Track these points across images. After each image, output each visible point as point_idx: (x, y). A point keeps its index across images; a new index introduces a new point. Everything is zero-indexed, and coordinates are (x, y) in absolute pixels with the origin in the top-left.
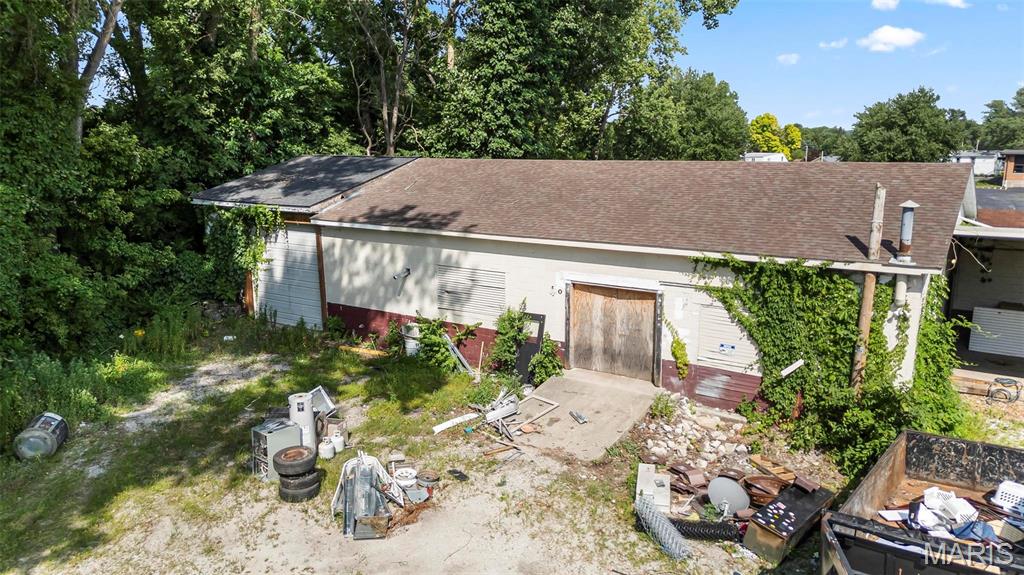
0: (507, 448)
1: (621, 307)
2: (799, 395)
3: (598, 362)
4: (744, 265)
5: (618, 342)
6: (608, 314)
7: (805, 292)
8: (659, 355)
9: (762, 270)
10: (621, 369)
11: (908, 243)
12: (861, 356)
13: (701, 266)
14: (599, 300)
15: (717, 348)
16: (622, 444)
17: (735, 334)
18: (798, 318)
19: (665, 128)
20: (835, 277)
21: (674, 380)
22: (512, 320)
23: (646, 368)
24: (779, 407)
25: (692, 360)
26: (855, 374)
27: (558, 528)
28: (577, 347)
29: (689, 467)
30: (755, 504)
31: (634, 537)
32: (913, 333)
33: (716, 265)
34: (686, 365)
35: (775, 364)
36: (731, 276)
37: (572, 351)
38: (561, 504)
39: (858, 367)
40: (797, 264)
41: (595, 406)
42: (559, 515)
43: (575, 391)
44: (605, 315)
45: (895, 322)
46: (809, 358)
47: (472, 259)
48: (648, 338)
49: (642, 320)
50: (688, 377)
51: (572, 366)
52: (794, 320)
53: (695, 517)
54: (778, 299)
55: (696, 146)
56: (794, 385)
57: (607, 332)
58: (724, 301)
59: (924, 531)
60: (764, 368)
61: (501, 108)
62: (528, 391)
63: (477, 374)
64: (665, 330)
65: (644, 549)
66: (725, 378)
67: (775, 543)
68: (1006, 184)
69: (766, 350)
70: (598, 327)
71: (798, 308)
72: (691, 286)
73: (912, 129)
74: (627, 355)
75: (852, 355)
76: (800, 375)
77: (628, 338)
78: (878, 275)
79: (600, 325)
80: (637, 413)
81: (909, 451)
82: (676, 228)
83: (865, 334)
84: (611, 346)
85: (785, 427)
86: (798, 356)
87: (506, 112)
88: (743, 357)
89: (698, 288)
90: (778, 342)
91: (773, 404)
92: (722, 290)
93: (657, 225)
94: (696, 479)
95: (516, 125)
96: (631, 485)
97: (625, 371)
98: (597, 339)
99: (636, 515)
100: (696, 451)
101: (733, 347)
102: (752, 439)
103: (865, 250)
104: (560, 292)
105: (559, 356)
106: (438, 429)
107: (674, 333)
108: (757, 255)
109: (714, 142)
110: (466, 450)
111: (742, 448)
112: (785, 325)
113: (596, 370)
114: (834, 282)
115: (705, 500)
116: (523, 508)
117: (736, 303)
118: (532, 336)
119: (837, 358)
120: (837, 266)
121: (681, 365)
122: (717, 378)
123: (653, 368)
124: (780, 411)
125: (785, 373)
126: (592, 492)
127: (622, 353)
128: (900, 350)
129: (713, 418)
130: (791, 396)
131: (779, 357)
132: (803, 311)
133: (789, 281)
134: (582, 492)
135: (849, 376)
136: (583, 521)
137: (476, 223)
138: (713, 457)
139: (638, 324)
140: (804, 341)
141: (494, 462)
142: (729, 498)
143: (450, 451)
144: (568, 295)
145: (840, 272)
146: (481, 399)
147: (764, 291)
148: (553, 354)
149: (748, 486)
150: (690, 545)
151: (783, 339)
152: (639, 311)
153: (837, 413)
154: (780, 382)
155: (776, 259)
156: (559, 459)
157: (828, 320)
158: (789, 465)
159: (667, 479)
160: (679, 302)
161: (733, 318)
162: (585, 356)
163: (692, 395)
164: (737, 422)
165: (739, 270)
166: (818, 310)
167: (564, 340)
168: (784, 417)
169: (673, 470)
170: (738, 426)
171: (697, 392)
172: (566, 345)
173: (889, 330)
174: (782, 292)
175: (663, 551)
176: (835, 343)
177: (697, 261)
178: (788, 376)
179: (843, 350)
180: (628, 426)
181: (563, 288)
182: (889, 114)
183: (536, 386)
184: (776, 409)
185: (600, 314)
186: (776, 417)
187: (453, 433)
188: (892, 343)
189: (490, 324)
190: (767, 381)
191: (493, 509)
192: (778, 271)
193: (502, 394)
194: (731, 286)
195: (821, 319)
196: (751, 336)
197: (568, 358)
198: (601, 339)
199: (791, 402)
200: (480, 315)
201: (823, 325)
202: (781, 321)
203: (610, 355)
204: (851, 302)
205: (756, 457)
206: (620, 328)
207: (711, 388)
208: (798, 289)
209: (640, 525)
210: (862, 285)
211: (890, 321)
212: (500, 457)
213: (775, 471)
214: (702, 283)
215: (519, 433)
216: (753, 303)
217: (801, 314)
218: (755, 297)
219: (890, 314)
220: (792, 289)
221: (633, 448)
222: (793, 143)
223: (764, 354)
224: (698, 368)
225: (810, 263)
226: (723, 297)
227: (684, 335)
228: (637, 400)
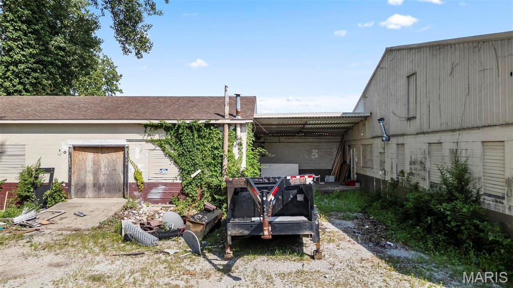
0: (31, 231)
1: (104, 158)
2: (200, 188)
3: (90, 192)
4: (171, 125)
5: (102, 179)
6: (96, 163)
7: (199, 136)
8: (127, 180)
9: (179, 126)
10: (105, 193)
11: (239, 110)
12: (225, 162)
13: (148, 128)
14: (90, 156)
15: (158, 171)
16: (109, 220)
17: (167, 163)
18: (198, 149)
20: (212, 128)
21: (136, 193)
23: (120, 190)
24: (190, 195)
25: (145, 180)
26: (223, 171)
28: (76, 186)
32: (244, 150)
33: (156, 127)
34: (143, 183)
35: (188, 174)
36: (164, 133)
37: (73, 188)
39: (224, 168)
40: (195, 122)
41: (91, 209)
42: (73, 246)
43: (76, 206)
44: (94, 164)
45: (237, 147)
46: (203, 168)
48: (120, 173)
49: (117, 162)
50: (144, 189)
51: (73, 197)
52: (196, 151)
54: (187, 141)
56: (197, 183)
57: (96, 174)
58: (161, 146)
60: (183, 179)
64: (130, 166)
66: (163, 187)
69: (183, 167)
70: (90, 171)
71: (197, 144)
72: (143, 140)
74: (108, 185)
75: (221, 164)
76: (199, 177)
77: (109, 175)
78: (229, 125)
79: (91, 170)
80: (116, 209)
83: (226, 153)
84: (98, 181)
85: (194, 205)
86: (198, 168)
88: (172, 174)
89: (147, 141)
90: (188, 162)
91: (187, 195)
92: (160, 140)
94: (154, 223)
97: (107, 195)
98: (89, 179)
101: (167, 170)
103: (223, 117)
104: (65, 152)
105: (64, 191)
107: (135, 167)
108: (176, 120)
112: (191, 153)
113: (89, 197)
114: (212, 130)
116: (48, 247)
117: (167, 146)
118: (45, 182)
119: (215, 166)
120: (212, 122)
121: (139, 184)
122: (159, 188)
123: (125, 189)
124: (191, 197)
125: (192, 177)
127: (105, 184)
128: (240, 158)
129: (158, 207)
130: (196, 189)
131: (189, 169)
132: (199, 145)
133: (192, 131)
134: (87, 238)
135: (221, 173)
136: (90, 245)
139: (114, 166)
140: (201, 161)
141: (21, 237)
144: (70, 154)
145: (213, 125)
147: (181, 138)
148: (60, 190)
151: (191, 160)
152: (114, 159)
154: (190, 182)
155: (186, 121)
156: (69, 230)
157: (210, 149)
160: (137, 150)
161: (166, 155)
162: (82, 189)
163: (146, 200)
164: (171, 207)
165: (167, 129)
166: (205, 144)
167: (67, 182)
168: (193, 200)
171: (149, 197)
173: (235, 150)
174: (189, 137)
176: (214, 159)
177: (146, 126)
178: (194, 178)
179: (217, 160)
180: (112, 213)
181: (67, 149)
183: (48, 208)
184: (189, 197)
185: (91, 163)
186: (190, 200)
188: (237, 157)
189: (13, 179)
190: (185, 182)
192: (187, 127)
194: (164, 138)
195: (207, 149)
196: (175, 162)
197: (70, 192)
198: (92, 178)
199: (196, 192)
200: (5, 174)
201: (208, 152)
203: (98, 187)
204: (219, 139)
206: (103, 170)
207: (156, 194)
208: (196, 136)
210: (223, 131)
211: (235, 147)
212: (27, 234)
214: (149, 138)
215: (39, 225)
216: (176, 145)
218: (177, 142)
219: (235, 143)
220: (193, 136)
223: (182, 170)
224: (149, 184)
225: (201, 122)
226: (161, 144)
227: (140, 166)
228: (115, 205)
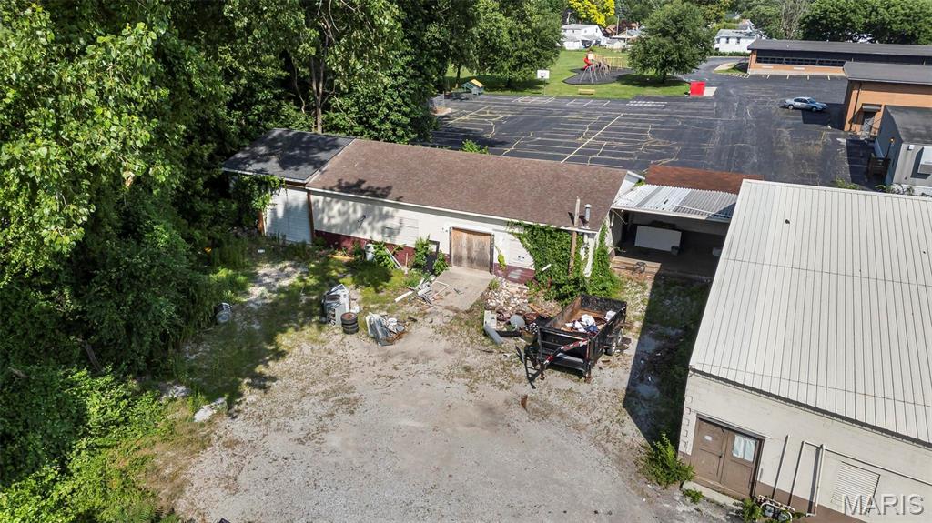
0: (430, 307)
1: (475, 239)
2: (549, 278)
3: (465, 263)
5: (474, 254)
6: (469, 241)
7: (551, 237)
8: (493, 260)
9: (534, 228)
10: (476, 266)
11: (587, 220)
12: (572, 264)
13: (510, 224)
14: (465, 235)
15: (517, 258)
16: (477, 302)
17: (524, 252)
20: (562, 232)
21: (499, 271)
22: (423, 245)
23: (487, 266)
25: (506, 263)
26: (569, 270)
27: (456, 337)
28: (455, 256)
29: (504, 311)
30: (527, 323)
31: (483, 338)
33: (516, 224)
34: (504, 265)
35: (540, 265)
36: (522, 229)
37: (452, 258)
38: (456, 328)
39: (570, 268)
40: (548, 226)
41: (465, 285)
42: (456, 332)
43: (454, 278)
44: (468, 242)
45: (584, 250)
46: (553, 263)
47: (402, 213)
48: (488, 253)
49: (485, 245)
50: (506, 270)
51: (453, 265)
52: (547, 248)
53: (505, 330)
54: (541, 240)
56: (548, 274)
57: (469, 250)
58: (520, 239)
59: (577, 329)
60: (536, 267)
62: (433, 278)
63: (405, 269)
64: (495, 250)
65: (487, 342)
66: (520, 271)
67: (531, 336)
68: (750, 72)
69: (537, 260)
70: (465, 247)
71: (549, 243)
72: (505, 232)
74: (478, 260)
75: (568, 263)
76: (550, 270)
77: (479, 252)
78: (577, 232)
80: (484, 287)
81: (582, 301)
82: (500, 204)
83: (573, 255)
84: (471, 256)
85: (544, 291)
86: (549, 263)
88: (528, 262)
89: (509, 233)
90: (541, 257)
91: (539, 282)
92: (519, 234)
93: (491, 202)
94: (506, 315)
96: (482, 319)
97: (478, 267)
98: (465, 253)
99: (484, 330)
100: (507, 304)
101: (524, 258)
102: (530, 297)
103: (573, 221)
104: (447, 231)
105: (447, 261)
106: (397, 300)
107: (499, 251)
108: (532, 222)
110: (412, 309)
111: (526, 301)
112: (544, 250)
113: (464, 267)
114: (562, 234)
115: (509, 323)
116: (442, 331)
117: (525, 240)
118: (433, 251)
119: (563, 264)
120: (563, 228)
121: (502, 265)
122: (517, 271)
123: (490, 266)
125: (543, 270)
126: (467, 323)
127: (476, 259)
128: (586, 259)
129: (515, 288)
130: (546, 278)
131: (541, 263)
132: (551, 244)
133: (545, 233)
134: (463, 323)
136: (465, 334)
137: (402, 195)
138: (514, 306)
139: (483, 247)
140: (551, 257)
141: (425, 313)
142: (517, 321)
143: (404, 310)
144: (450, 233)
145: (564, 230)
146: (412, 284)
147: (536, 236)
148: (444, 260)
149: (525, 318)
150: (502, 339)
151: (543, 256)
152: (483, 241)
153: (559, 286)
154: (542, 273)
155: (540, 224)
156: (452, 310)
157: (560, 249)
158: (543, 307)
159: (495, 316)
160: (501, 238)
161: (523, 246)
162: (459, 260)
163: (507, 278)
164: (525, 289)
165: (527, 227)
166: (556, 244)
167: (449, 253)
168: (543, 287)
169: (498, 312)
170: (525, 291)
171: (509, 277)
172: (450, 255)
173: (582, 252)
174: (542, 237)
175: (494, 342)
176: (563, 257)
177: (508, 222)
178: (545, 271)
179: (564, 261)
180: (480, 294)
181: (448, 229)
183: (436, 275)
184: (541, 283)
185: (466, 241)
186: (541, 287)
187: (404, 301)
189: (411, 244)
190: (537, 272)
191: (431, 332)
192: (540, 229)
193: (422, 281)
194: (523, 233)
195: (557, 248)
196: (530, 253)
197: (451, 262)
199: (545, 280)
200: (406, 239)
201: (558, 250)
202: (542, 249)
203: (471, 260)
204: (568, 242)
205: (531, 305)
206: (475, 248)
207: (515, 275)
208: (548, 236)
209: (486, 334)
210: (572, 236)
211: (582, 249)
212: (428, 311)
213: (537, 310)
214: (510, 231)
215: (433, 300)
216: (531, 240)
217: (550, 246)
218: (532, 238)
219: (582, 247)
220: (546, 236)
221: (482, 304)
222: (608, 11)
223: (536, 262)
224: (509, 266)
225: (552, 226)
226: (519, 236)
227: (503, 253)
228: (483, 281)
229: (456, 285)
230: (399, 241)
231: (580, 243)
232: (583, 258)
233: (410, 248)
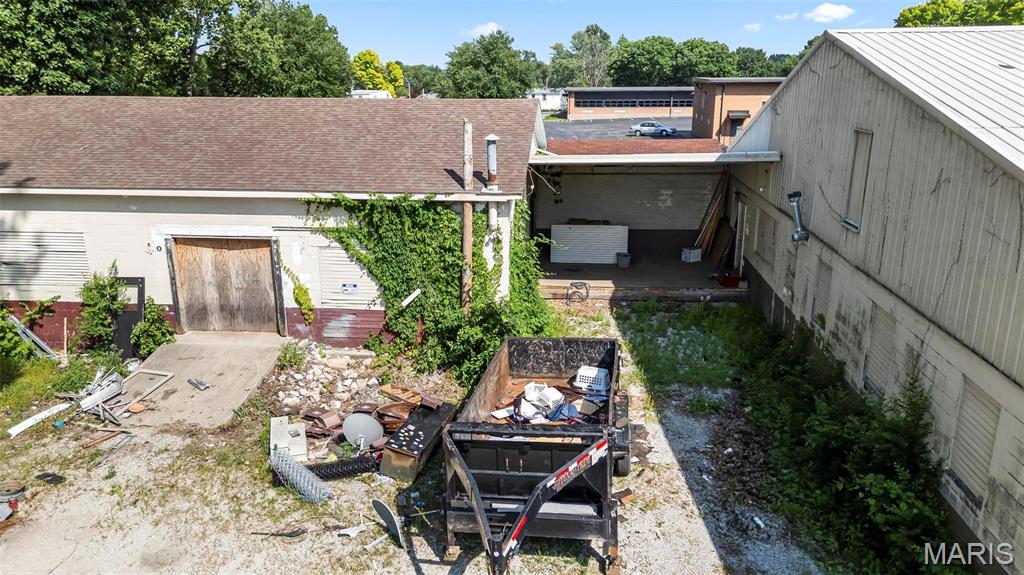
0: (113, 434)
1: (234, 258)
2: (420, 322)
3: (215, 321)
4: (356, 203)
5: (235, 297)
6: (220, 268)
7: (414, 225)
8: (282, 303)
9: (373, 207)
10: (243, 324)
11: (494, 173)
12: (468, 279)
13: (313, 207)
14: (207, 254)
15: (340, 288)
16: (251, 402)
17: (355, 273)
18: (412, 250)
19: (264, 62)
20: (439, 209)
21: (301, 327)
22: (100, 288)
23: (270, 320)
24: (403, 336)
25: (316, 304)
26: (464, 295)
27: (186, 506)
28: (189, 308)
29: (323, 411)
30: (389, 431)
31: (272, 493)
32: (506, 252)
33: (330, 205)
34: (311, 310)
35: (395, 296)
36: (345, 216)
37: (183, 313)
38: (186, 480)
39: (466, 289)
40: (405, 199)
41: (217, 368)
42: (186, 493)
43: (195, 355)
44: (217, 269)
45: (491, 245)
46: (425, 287)
47: (36, 221)
48: (268, 288)
49: (259, 267)
50: (315, 321)
51: (186, 330)
52: (408, 253)
53: (333, 458)
54: (391, 234)
55: (301, 83)
56: (415, 313)
57: (222, 286)
58: (340, 241)
59: (527, 421)
60: (388, 304)
61: (52, 33)
62: (133, 366)
63: (63, 357)
64: (285, 277)
65: (283, 501)
66: (351, 317)
67: (408, 463)
68: (571, 117)
69: (386, 284)
70: (210, 283)
71: (411, 241)
72: (305, 229)
73: (495, 68)
74: (247, 309)
75: (460, 279)
76: (419, 304)
77: (247, 290)
78: (474, 204)
79: (212, 280)
80: (264, 367)
81: (511, 355)
82: (283, 169)
83: (469, 259)
84: (228, 301)
85: (411, 353)
86: (415, 286)
87: (58, 38)
88: (365, 293)
89: (313, 231)
90: (396, 275)
91: (397, 334)
92: (338, 230)
93: (262, 167)
94: (330, 421)
95: (76, 55)
96: (264, 443)
97: (247, 326)
98: (212, 296)
99: (272, 471)
100: (329, 394)
101: (355, 286)
102: (381, 371)
103: (460, 181)
104: (159, 249)
105: (167, 322)
106: (14, 431)
107: (295, 279)
108: (367, 192)
109: (318, 78)
110: (56, 448)
111: (374, 381)
112: (401, 258)
113: (214, 330)
114: (438, 214)
115: (342, 439)
116: (140, 495)
117: (353, 241)
118: (131, 303)
119: (448, 283)
120: (440, 198)
121: (305, 311)
122: (342, 318)
123: (277, 317)
124: (404, 339)
125: (405, 303)
126: (222, 460)
127: (242, 307)
128: (498, 267)
129: (341, 358)
130: (413, 324)
131: (398, 289)
132: (415, 243)
133: (399, 215)
134: (210, 462)
135: (460, 297)
136: (215, 491)
137: (32, 175)
138: (346, 396)
139: (255, 274)
140: (419, 271)
141: (97, 454)
142: (363, 431)
143: (37, 452)
144: (169, 252)
145: (442, 203)
146: (72, 385)
147: (378, 227)
148: (161, 320)
149: (380, 416)
150: (329, 487)
151: (400, 272)
152: (254, 260)
153: (452, 333)
154: (401, 313)
155: (385, 195)
156: (179, 433)
157: (438, 249)
158: (417, 389)
159: (302, 427)
160: (296, 247)
161: (351, 258)
162: (199, 316)
163: (321, 340)
164: (366, 357)
165: (352, 209)
166: (428, 241)
167: (171, 303)
168: (409, 344)
169: (308, 418)
170: (368, 362)
171: (325, 335)
172: (175, 307)
173: (488, 252)
174: (394, 227)
175: (304, 499)
176: (446, 269)
177: (308, 202)
178: (408, 306)
179: (452, 275)
180: (256, 381)
181: (162, 244)
182: (475, 53)
183: (143, 359)
184: (401, 338)
185: (211, 268)
186: (402, 346)
187: (38, 432)
188: (490, 264)
189: (71, 294)
190: (390, 314)
191: (102, 506)
192: (388, 207)
193: (99, 374)
194: (346, 225)
195: (431, 249)
196: (370, 272)
197: (179, 322)
198: (216, 296)
199: (412, 329)
200: (55, 285)
201: (433, 255)
202: (397, 255)
203: (229, 312)
204: (454, 231)
205: (387, 388)
206: (235, 281)
207: (338, 329)
208: (408, 223)
209: (278, 480)
210: (461, 214)
211: (487, 244)
212: (105, 446)
213: (404, 396)
214: (317, 225)
215: (127, 414)
216: (369, 240)
217: (413, 246)
218: (370, 235)
219: (487, 238)
220: (402, 224)
221: (265, 403)
222: (396, 81)
223: (384, 289)
224: (324, 311)
225: (416, 197)
226: (340, 237)
227: (305, 279)
228: (262, 353)
229: (192, 371)
230: (40, 291)
231: (483, 228)
232: (490, 267)
233: (69, 305)
